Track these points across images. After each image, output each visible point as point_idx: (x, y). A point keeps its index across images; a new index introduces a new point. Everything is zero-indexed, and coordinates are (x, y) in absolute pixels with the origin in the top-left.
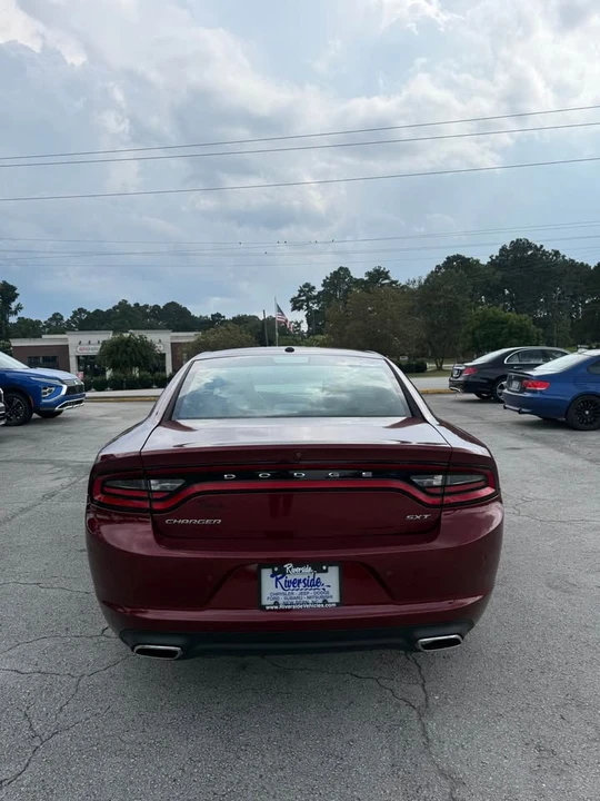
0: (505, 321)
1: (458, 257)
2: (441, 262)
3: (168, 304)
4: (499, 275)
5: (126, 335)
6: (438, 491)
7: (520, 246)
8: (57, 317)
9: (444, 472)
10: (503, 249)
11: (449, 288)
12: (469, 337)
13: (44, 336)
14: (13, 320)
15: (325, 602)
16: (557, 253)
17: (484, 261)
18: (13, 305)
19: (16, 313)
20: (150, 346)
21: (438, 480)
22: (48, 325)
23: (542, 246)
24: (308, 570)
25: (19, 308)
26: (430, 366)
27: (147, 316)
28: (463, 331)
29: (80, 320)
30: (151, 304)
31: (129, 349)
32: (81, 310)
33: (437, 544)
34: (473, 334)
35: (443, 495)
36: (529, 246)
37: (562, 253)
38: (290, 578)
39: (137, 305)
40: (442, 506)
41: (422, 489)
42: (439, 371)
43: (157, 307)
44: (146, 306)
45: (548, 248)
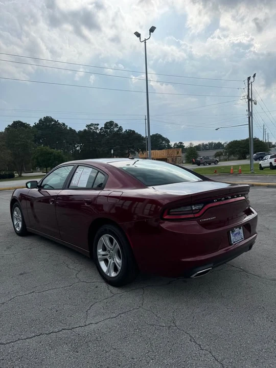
0: (51, 153)
1: (19, 122)
2: (11, 123)
4: (40, 132)
7: (48, 120)
10: (40, 120)
11: (23, 136)
12: (35, 160)
16: (64, 124)
17: (32, 125)
23: (58, 121)
26: (16, 175)
28: (32, 157)
34: (37, 159)
36: (52, 120)
37: (66, 124)
42: (20, 177)
45: (61, 122)
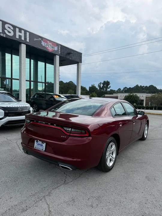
3: (150, 86)
5: (132, 94)
6: (70, 132)
8: (119, 89)
9: (72, 128)
13: (114, 94)
14: (108, 90)
15: (43, 150)
18: (109, 86)
19: (109, 88)
20: (138, 98)
21: (70, 130)
22: (117, 91)
24: (41, 142)
25: (110, 87)
27: (143, 89)
29: (125, 90)
30: (145, 86)
31: (132, 98)
32: (126, 88)
33: (64, 143)
35: (70, 133)
38: (39, 143)
39: (141, 86)
40: (70, 136)
41: (66, 131)
43: (147, 87)
44: (143, 86)
